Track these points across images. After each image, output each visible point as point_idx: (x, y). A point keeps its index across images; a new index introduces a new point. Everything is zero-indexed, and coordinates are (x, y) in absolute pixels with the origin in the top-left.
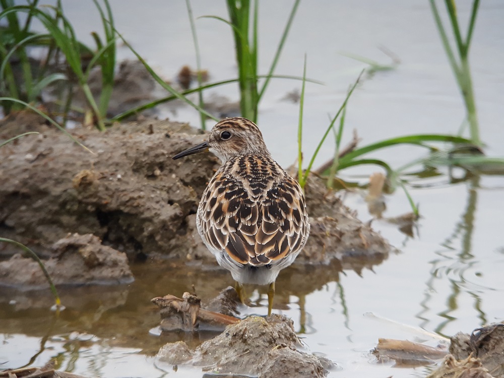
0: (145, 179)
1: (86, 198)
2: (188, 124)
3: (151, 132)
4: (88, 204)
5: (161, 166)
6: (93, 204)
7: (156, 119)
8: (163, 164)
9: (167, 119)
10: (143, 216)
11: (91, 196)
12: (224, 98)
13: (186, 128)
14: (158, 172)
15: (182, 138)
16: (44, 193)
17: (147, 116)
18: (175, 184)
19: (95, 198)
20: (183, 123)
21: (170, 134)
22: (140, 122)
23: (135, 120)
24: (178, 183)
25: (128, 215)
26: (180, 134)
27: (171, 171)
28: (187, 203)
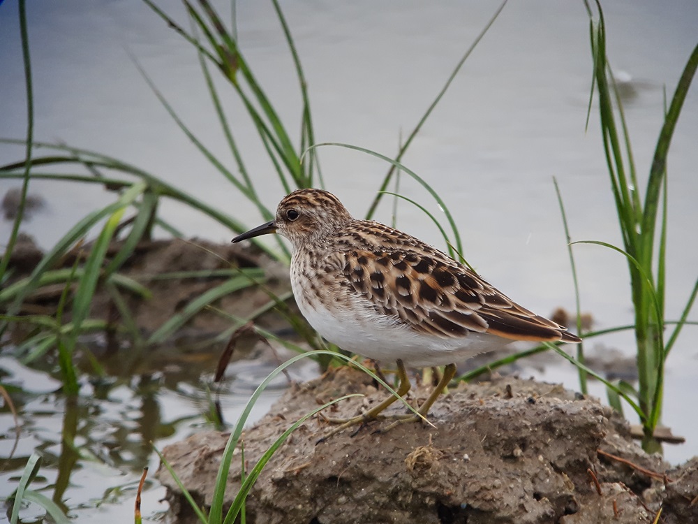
0: (501, 461)
1: (423, 486)
2: (561, 386)
3: (509, 396)
4: (425, 495)
5: (524, 444)
6: (432, 495)
7: (516, 378)
8: (526, 441)
9: (532, 378)
10: (499, 515)
11: (429, 483)
12: (613, 351)
13: (558, 390)
14: (518, 452)
15: (552, 404)
16: (368, 479)
17: (503, 374)
18: (543, 469)
19: (434, 486)
20: (554, 384)
21: (535, 398)
22: (494, 382)
23: (488, 380)
24: (548, 469)
25: (480, 512)
26: (549, 399)
27: (537, 451)
28: (561, 497)
